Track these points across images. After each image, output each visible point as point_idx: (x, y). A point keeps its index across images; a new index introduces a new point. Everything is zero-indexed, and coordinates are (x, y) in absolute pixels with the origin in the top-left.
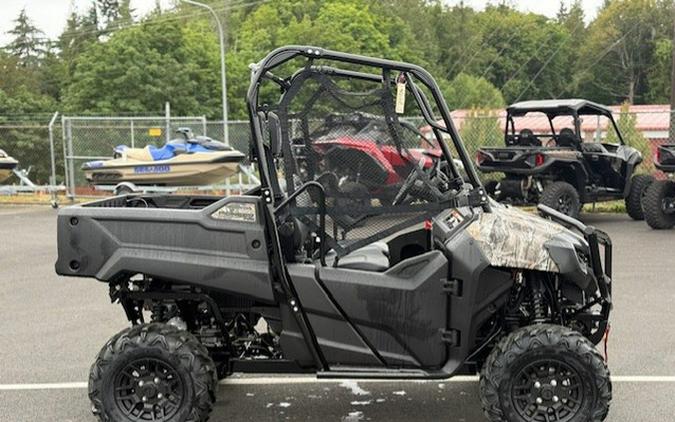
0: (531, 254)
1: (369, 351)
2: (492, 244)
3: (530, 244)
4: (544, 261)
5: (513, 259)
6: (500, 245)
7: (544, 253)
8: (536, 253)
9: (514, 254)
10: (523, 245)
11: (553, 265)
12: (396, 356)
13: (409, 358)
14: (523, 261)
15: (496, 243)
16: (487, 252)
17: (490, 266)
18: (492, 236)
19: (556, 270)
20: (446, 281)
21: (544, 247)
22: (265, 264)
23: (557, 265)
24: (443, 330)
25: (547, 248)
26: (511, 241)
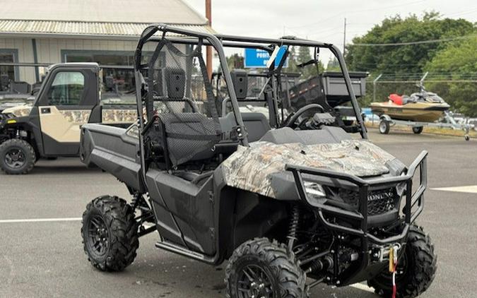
0: (256, 181)
1: (179, 235)
2: (231, 170)
3: (257, 173)
4: (265, 188)
5: (243, 183)
6: (236, 171)
7: (266, 182)
8: (261, 180)
9: (245, 179)
10: (252, 173)
11: (272, 192)
12: (192, 242)
13: (198, 245)
14: (250, 185)
15: (234, 169)
16: (227, 174)
17: (227, 185)
18: (233, 163)
19: (274, 196)
20: (210, 193)
21: (268, 177)
22: (139, 167)
23: (275, 193)
24: (212, 229)
25: (271, 178)
26: (245, 169)
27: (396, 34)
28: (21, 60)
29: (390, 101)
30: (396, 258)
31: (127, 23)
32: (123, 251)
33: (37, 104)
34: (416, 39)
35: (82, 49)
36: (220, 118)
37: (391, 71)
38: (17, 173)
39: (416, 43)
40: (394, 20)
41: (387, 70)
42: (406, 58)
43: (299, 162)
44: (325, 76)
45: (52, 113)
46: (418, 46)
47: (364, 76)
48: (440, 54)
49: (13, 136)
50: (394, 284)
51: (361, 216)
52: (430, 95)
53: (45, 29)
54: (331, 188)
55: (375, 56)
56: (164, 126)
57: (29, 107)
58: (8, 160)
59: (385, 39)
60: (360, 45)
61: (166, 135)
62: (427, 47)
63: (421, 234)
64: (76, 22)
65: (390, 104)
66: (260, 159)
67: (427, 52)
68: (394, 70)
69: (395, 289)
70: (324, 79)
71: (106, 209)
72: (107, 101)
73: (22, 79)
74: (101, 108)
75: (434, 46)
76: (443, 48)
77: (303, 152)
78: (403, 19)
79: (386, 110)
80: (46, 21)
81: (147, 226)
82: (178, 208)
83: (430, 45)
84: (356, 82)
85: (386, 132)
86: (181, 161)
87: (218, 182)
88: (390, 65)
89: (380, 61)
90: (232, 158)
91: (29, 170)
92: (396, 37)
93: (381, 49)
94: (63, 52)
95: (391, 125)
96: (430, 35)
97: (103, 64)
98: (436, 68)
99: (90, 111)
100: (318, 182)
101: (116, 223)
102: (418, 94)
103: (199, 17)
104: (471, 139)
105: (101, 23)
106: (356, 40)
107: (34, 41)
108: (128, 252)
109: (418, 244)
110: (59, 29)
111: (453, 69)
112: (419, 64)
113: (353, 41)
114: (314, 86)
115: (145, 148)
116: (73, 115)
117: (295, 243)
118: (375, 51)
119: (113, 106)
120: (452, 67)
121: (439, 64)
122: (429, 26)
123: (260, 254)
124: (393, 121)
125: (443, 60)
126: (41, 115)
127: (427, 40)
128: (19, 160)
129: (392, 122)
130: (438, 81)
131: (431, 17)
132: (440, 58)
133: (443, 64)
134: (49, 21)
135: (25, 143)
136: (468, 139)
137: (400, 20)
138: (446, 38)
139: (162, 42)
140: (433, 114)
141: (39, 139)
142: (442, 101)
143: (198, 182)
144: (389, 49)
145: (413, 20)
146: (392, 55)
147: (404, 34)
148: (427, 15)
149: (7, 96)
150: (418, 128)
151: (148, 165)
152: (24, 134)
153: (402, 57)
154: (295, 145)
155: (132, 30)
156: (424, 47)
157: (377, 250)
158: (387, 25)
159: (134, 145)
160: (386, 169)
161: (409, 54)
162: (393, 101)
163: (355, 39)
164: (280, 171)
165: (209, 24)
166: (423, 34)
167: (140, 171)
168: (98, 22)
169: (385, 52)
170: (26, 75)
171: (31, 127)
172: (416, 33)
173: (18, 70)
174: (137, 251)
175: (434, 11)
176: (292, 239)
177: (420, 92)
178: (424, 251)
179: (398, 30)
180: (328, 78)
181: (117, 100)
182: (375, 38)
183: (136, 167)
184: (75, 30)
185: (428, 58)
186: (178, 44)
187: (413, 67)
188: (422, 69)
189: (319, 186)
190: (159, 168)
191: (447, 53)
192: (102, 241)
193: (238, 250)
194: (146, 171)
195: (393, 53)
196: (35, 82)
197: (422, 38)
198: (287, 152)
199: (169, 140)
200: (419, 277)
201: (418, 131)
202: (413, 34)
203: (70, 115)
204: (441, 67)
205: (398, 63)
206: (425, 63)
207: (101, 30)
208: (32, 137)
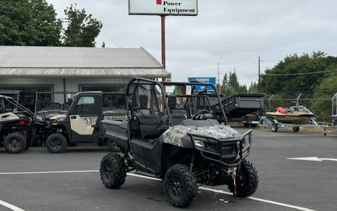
0: (176, 140)
1: (145, 167)
2: (166, 136)
3: (176, 137)
4: (179, 143)
6: (168, 137)
7: (180, 140)
8: (178, 140)
9: (172, 140)
10: (174, 137)
12: (151, 170)
13: (153, 171)
14: (173, 142)
16: (164, 138)
17: (164, 143)
18: (167, 133)
19: (183, 147)
20: (158, 147)
21: (181, 139)
22: (127, 138)
23: (183, 145)
24: (159, 163)
25: (182, 139)
26: (171, 136)
27: (294, 67)
28: (56, 90)
29: (278, 112)
30: (235, 173)
31: (117, 68)
32: (119, 178)
33: (69, 114)
34: (309, 70)
35: (90, 83)
36: (163, 117)
37: (292, 92)
38: (57, 153)
39: (308, 73)
40: (293, 58)
41: (289, 92)
42: (302, 84)
43: (194, 132)
44: (237, 96)
45: (77, 119)
46: (310, 75)
47: (263, 96)
48: (325, 80)
49: (55, 132)
50: (235, 184)
51: (219, 154)
52: (301, 108)
53: (71, 73)
54: (207, 143)
55: (281, 83)
56: (138, 119)
57: (64, 116)
58: (52, 145)
59: (287, 71)
60: (270, 75)
61: (139, 123)
62: (317, 76)
63: (250, 166)
64: (87, 68)
65: (278, 113)
66: (178, 132)
67: (317, 79)
68: (294, 92)
69: (235, 187)
70: (237, 98)
71: (112, 158)
72: (105, 112)
73: (55, 101)
74: (103, 115)
75: (321, 75)
76: (327, 77)
77: (196, 129)
78: (299, 56)
79: (275, 117)
80: (71, 68)
81: (130, 168)
82: (144, 155)
83: (318, 74)
84: (257, 100)
85: (276, 131)
86: (146, 135)
87: (161, 142)
88: (291, 88)
89: (284, 85)
90: (166, 132)
91: (63, 150)
92: (294, 69)
93: (285, 77)
94: (79, 85)
95: (278, 126)
96: (318, 68)
97: (104, 92)
98: (323, 90)
99: (97, 117)
100: (202, 141)
101: (116, 164)
102: (294, 107)
103: (158, 63)
104: (327, 135)
105: (102, 68)
106: (268, 72)
107: (65, 80)
108: (121, 178)
109: (249, 170)
110: (78, 73)
111: (335, 90)
112: (311, 88)
113: (266, 73)
114: (231, 102)
115: (130, 130)
116: (88, 119)
117: (193, 167)
118: (281, 79)
119: (110, 115)
120: (334, 89)
121: (325, 87)
122: (317, 62)
123: (177, 171)
124: (280, 123)
125: (328, 84)
126: (71, 120)
127: (316, 71)
128: (59, 145)
129: (279, 125)
130: (325, 99)
131: (318, 55)
132: (326, 83)
133: (328, 87)
134: (73, 68)
135: (62, 136)
136: (325, 134)
137: (297, 58)
138: (329, 70)
139: (138, 85)
140: (304, 119)
141: (69, 133)
142: (309, 111)
143: (153, 143)
144: (290, 77)
145: (306, 58)
146: (292, 82)
147: (299, 68)
148: (315, 54)
149: (49, 111)
150: (296, 128)
151: (132, 137)
152: (61, 131)
153: (300, 83)
154: (193, 127)
155: (120, 73)
156: (314, 76)
157: (227, 170)
158: (288, 61)
159: (125, 129)
160: (232, 136)
161: (304, 80)
162: (279, 112)
163: (267, 70)
164: (185, 136)
165: (164, 67)
166: (313, 67)
167: (128, 140)
168: (100, 68)
169: (287, 79)
170: (58, 99)
171: (65, 127)
172: (308, 66)
173: (53, 96)
174: (126, 178)
175: (320, 51)
176: (192, 165)
177: (295, 106)
178: (252, 174)
179: (295, 65)
180: (239, 97)
181: (111, 112)
182: (279, 70)
183: (126, 138)
184: (88, 73)
185: (317, 83)
186: (146, 85)
187: (307, 89)
188: (313, 90)
189: (202, 142)
190: (136, 138)
191: (330, 80)
192: (109, 174)
193: (169, 170)
194: (131, 140)
195: (293, 80)
196: (64, 103)
197: (312, 70)
198: (189, 129)
199: (141, 126)
200: (250, 185)
201: (296, 130)
202: (306, 67)
203: (87, 120)
204: (326, 89)
205: (297, 87)
206: (315, 87)
207: (102, 73)
208: (65, 132)
